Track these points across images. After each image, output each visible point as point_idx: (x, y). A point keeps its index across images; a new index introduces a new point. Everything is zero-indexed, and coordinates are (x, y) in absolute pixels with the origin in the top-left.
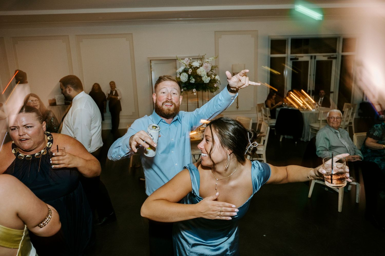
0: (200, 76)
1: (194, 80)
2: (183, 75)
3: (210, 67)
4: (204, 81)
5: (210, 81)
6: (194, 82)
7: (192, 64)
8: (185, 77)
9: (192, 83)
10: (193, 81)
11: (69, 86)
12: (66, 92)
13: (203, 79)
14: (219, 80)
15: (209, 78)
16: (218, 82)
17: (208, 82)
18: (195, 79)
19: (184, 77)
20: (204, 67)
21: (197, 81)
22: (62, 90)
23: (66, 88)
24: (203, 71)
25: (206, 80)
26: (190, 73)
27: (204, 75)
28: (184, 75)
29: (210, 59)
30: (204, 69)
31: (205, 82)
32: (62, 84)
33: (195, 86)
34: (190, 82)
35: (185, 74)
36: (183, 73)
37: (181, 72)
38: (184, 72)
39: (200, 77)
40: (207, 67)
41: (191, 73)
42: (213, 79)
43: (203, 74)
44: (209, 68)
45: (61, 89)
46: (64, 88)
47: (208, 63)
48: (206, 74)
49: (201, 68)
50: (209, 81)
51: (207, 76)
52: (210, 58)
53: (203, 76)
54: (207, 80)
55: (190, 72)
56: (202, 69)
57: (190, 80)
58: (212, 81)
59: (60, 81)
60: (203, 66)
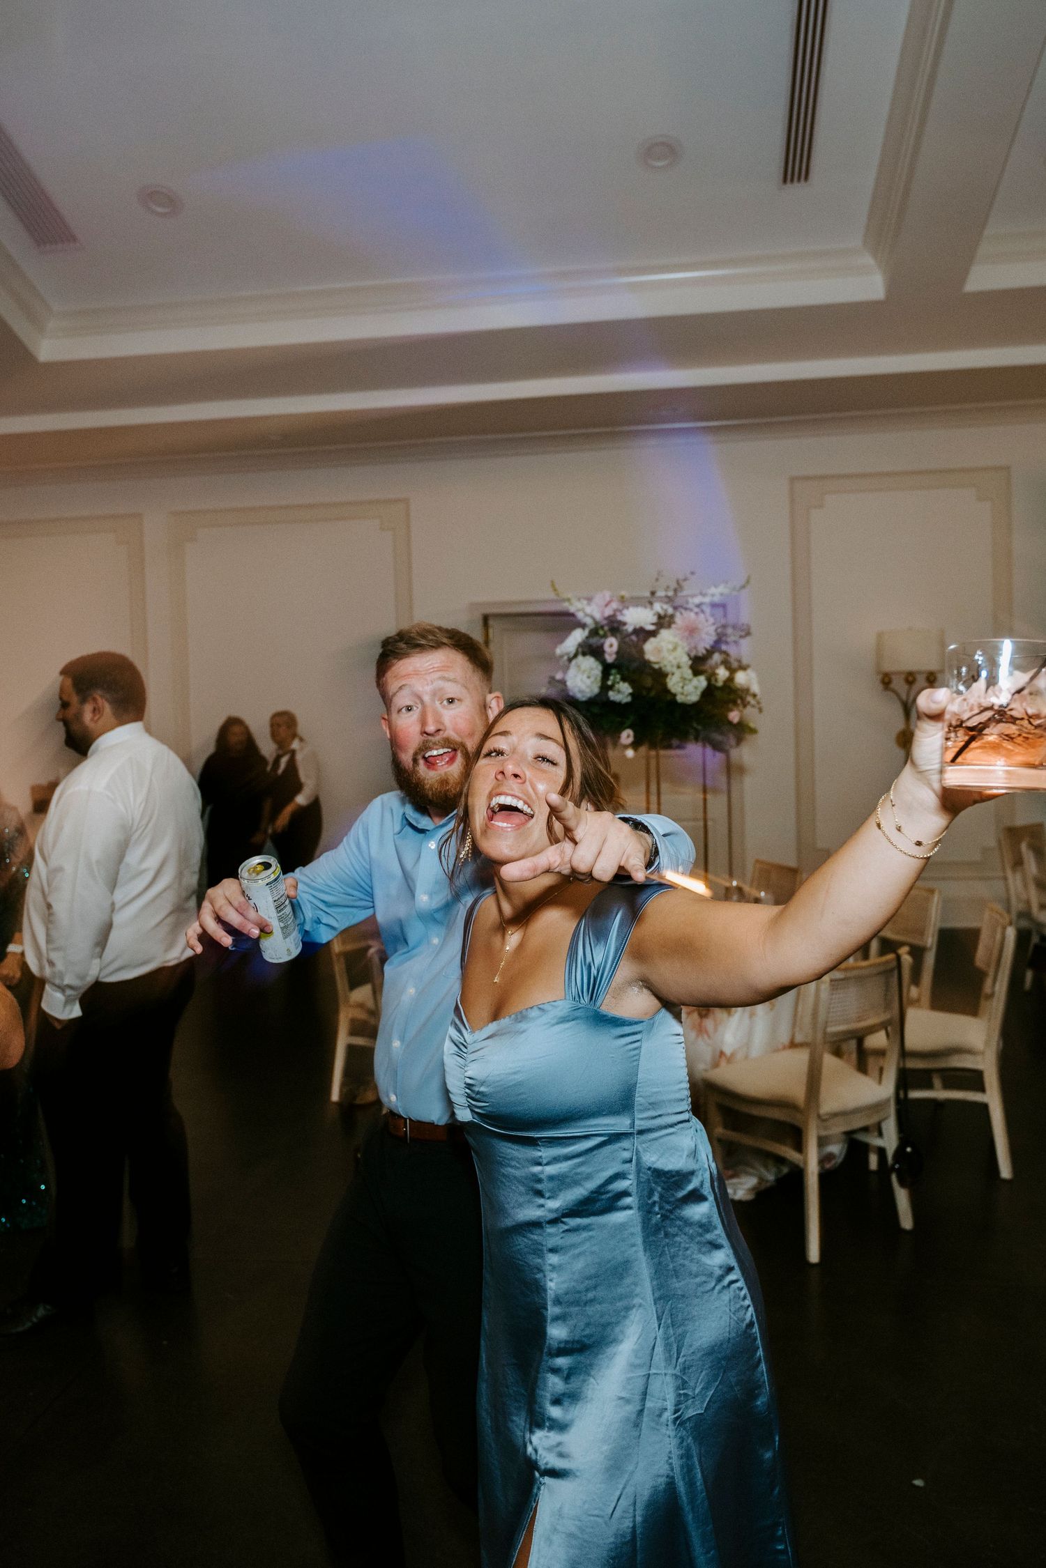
0: (660, 669)
1: (630, 690)
2: (579, 667)
3: (711, 629)
4: (675, 695)
5: (709, 692)
6: (629, 699)
7: (622, 614)
8: (589, 677)
9: (619, 704)
10: (622, 692)
11: (98, 694)
12: (79, 716)
13: (673, 684)
14: (755, 688)
15: (702, 682)
16: (753, 702)
17: (694, 697)
18: (632, 683)
19: (585, 677)
20: (678, 629)
21: (644, 693)
22: (65, 705)
23: (84, 701)
24: (675, 649)
25: (687, 688)
26: (610, 658)
27: (679, 667)
28: (583, 667)
29: (713, 595)
30: (676, 640)
31: (680, 699)
32: (69, 682)
33: (632, 718)
34: (608, 698)
35: (589, 664)
36: (580, 658)
37: (572, 655)
38: (584, 654)
39: (660, 675)
40: (692, 631)
41: (614, 656)
42: (720, 684)
43: (675, 663)
44: (704, 636)
45: (60, 702)
46: (75, 699)
47: (697, 613)
48: (685, 661)
49: (664, 633)
50: (699, 693)
51: (690, 672)
52: (713, 590)
53: (675, 670)
54: (689, 688)
55: (610, 655)
56: (671, 638)
57: (611, 688)
58: (718, 694)
59: (64, 672)
60: (673, 626)
